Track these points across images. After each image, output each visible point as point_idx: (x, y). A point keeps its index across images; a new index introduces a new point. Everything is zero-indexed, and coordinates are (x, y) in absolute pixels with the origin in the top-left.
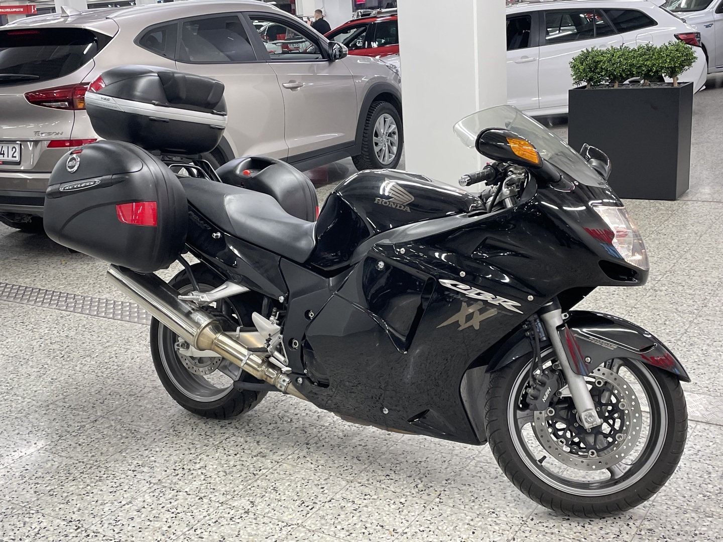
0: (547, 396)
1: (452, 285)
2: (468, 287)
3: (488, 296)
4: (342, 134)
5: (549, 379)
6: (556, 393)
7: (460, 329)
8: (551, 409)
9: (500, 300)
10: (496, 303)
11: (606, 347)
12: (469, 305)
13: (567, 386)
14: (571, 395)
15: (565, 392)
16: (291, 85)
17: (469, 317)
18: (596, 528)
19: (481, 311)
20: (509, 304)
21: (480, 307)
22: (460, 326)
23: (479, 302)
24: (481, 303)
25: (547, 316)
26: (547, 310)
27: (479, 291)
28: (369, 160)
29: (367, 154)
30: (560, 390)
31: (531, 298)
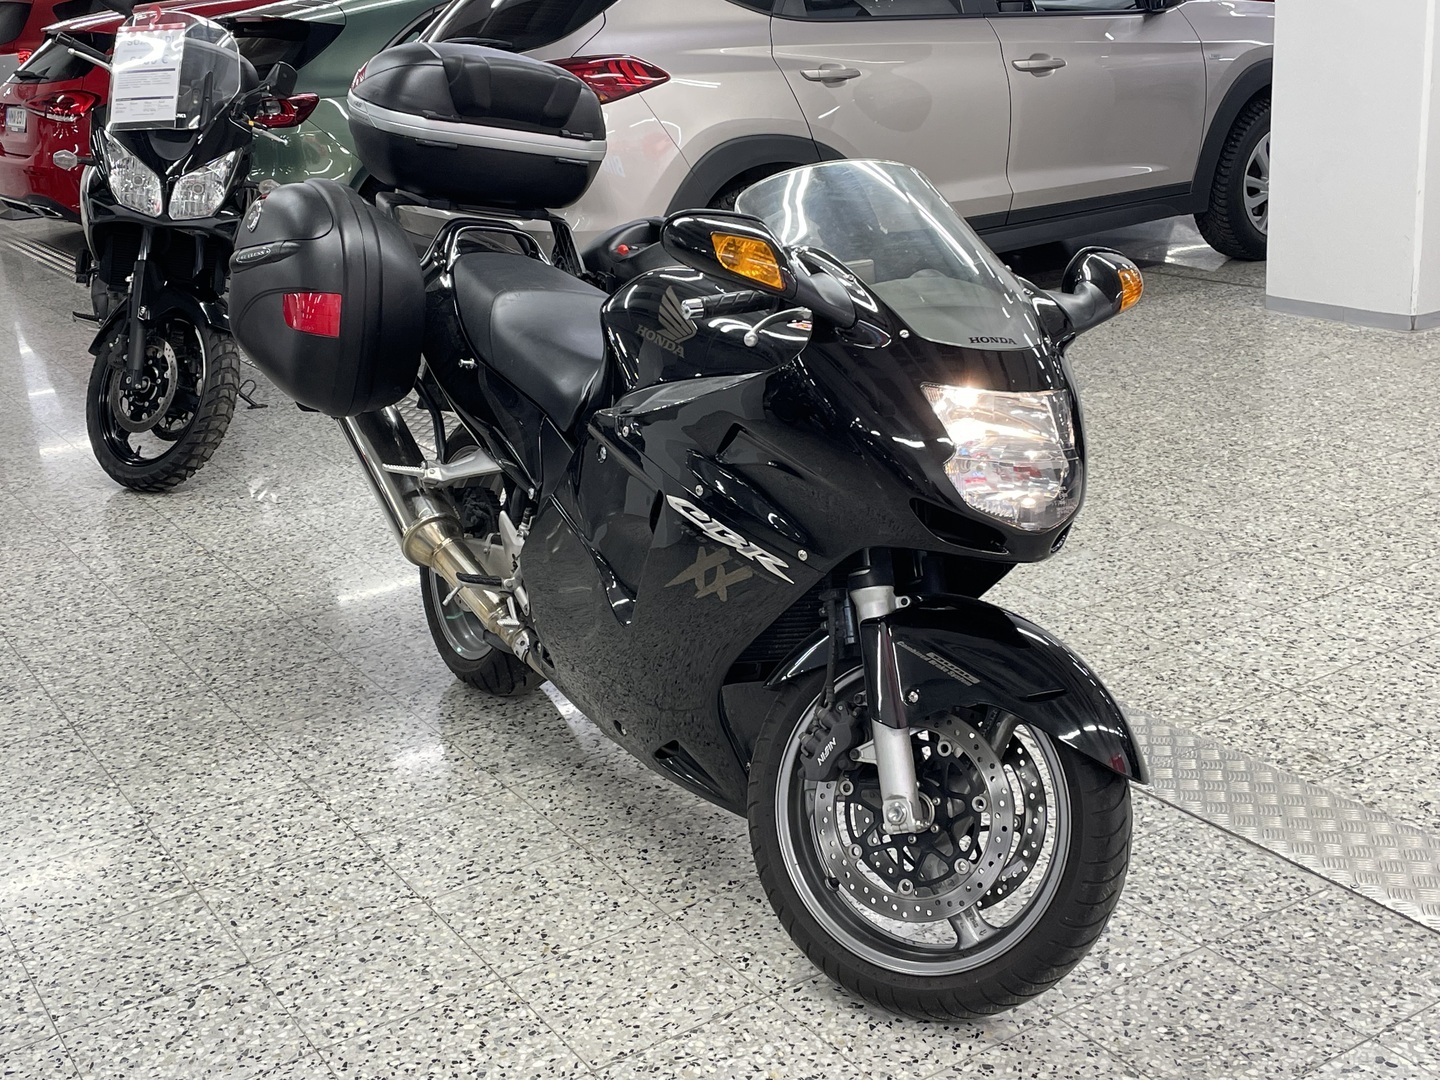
0: (827, 753)
1: (685, 508)
2: (706, 517)
3: (734, 539)
4: (1166, 168)
5: (837, 721)
6: (850, 751)
7: (699, 595)
8: (848, 782)
9: (755, 552)
10: (749, 555)
11: (957, 677)
12: (709, 552)
13: (871, 742)
14: (875, 762)
15: (866, 754)
16: (1033, 64)
17: (710, 576)
18: (891, 1036)
19: (729, 567)
20: (770, 562)
21: (725, 560)
22: (697, 590)
23: (724, 549)
24: (727, 551)
25: (860, 595)
26: (861, 584)
27: (723, 527)
28: (1227, 225)
29: (1224, 211)
30: (859, 748)
31: (803, 554)
